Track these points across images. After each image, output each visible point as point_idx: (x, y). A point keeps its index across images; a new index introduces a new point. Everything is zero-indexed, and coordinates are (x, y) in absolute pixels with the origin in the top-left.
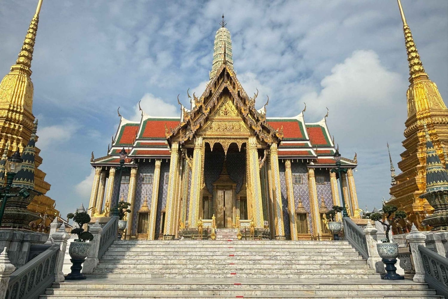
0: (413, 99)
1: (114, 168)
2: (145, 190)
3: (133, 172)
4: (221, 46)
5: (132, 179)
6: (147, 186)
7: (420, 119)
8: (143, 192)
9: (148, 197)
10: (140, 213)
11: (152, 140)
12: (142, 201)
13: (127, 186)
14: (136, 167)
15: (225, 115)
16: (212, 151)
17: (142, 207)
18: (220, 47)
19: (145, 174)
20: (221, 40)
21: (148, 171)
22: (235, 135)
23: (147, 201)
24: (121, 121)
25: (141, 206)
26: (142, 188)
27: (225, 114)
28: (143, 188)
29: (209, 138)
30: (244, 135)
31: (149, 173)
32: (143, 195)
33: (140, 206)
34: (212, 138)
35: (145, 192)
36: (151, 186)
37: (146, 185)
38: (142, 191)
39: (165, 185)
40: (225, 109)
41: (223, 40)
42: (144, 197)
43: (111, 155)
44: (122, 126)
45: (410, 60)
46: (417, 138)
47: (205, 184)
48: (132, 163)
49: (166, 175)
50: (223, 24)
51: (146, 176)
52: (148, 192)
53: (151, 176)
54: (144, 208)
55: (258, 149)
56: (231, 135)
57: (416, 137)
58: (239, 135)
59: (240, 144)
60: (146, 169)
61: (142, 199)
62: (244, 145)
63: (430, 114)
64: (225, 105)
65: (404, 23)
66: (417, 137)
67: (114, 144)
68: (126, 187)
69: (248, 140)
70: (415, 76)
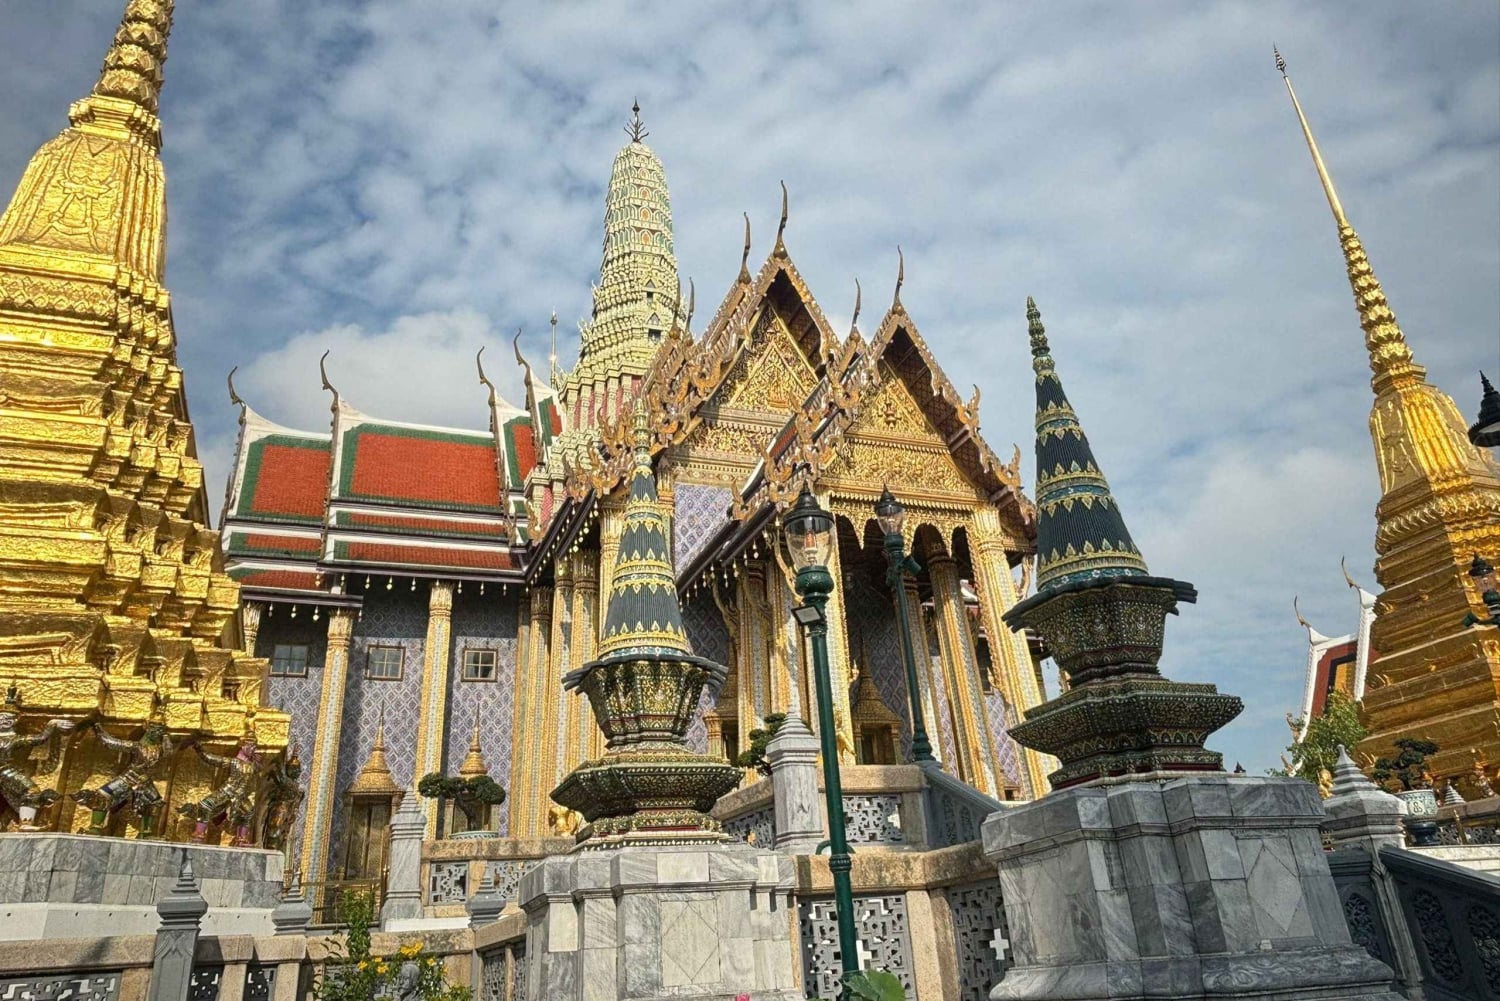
0: (1404, 435)
1: (257, 609)
2: (376, 705)
3: (339, 626)
4: (638, 202)
5: (336, 658)
6: (384, 686)
7: (1442, 494)
8: (366, 713)
9: (389, 731)
10: (356, 798)
11: (395, 506)
12: (363, 748)
13: (300, 685)
14: (357, 610)
15: (892, 425)
16: (862, 547)
17: (364, 772)
18: (638, 207)
19: (373, 641)
20: (638, 182)
21: (385, 627)
22: (931, 499)
23: (383, 750)
24: (242, 422)
25: (360, 768)
26: (361, 695)
27: (888, 423)
28: (368, 695)
29: (845, 500)
30: (958, 501)
31: (391, 635)
32: (367, 722)
33: (354, 768)
34: (857, 502)
35: (374, 714)
36: (399, 688)
37: (378, 685)
38: (363, 706)
39: (459, 687)
40: (889, 405)
41: (644, 183)
42: (372, 732)
43: (231, 556)
44: (252, 445)
45: (1369, 326)
46: (1448, 547)
47: (860, 668)
48: (336, 590)
49: (462, 645)
50: (637, 133)
51: (377, 646)
52: (390, 713)
53: (399, 647)
54: (373, 776)
55: (1007, 552)
56: (918, 497)
57: (1443, 546)
58: (945, 500)
59: (946, 528)
60: (378, 619)
61: (365, 740)
62: (960, 535)
63: (1470, 481)
64: (885, 392)
65: (1339, 221)
66: (1449, 544)
67: (233, 513)
68: (292, 690)
69: (969, 518)
70: (1397, 372)
